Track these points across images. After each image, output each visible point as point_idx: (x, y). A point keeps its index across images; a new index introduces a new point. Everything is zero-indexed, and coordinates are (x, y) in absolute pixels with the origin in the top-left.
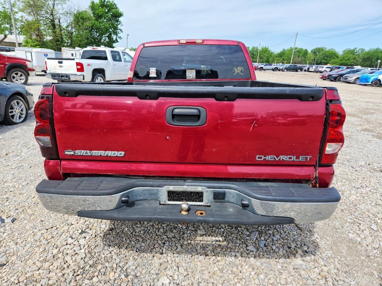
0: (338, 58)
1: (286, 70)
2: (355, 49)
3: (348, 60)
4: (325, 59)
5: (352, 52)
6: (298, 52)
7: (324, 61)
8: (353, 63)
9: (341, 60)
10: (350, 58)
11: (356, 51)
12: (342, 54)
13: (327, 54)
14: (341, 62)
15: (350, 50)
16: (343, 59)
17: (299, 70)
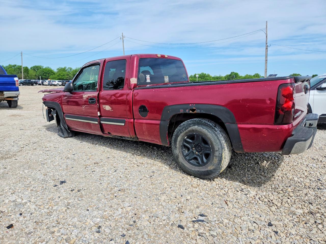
0: (54, 74)
1: (21, 85)
2: (65, 68)
3: (63, 76)
4: (44, 75)
5: (64, 70)
6: (19, 69)
7: (45, 77)
8: (67, 78)
9: (58, 76)
10: (64, 75)
11: (66, 69)
12: (57, 71)
13: (45, 71)
14: (58, 77)
15: (62, 69)
16: (59, 75)
17: (35, 84)
